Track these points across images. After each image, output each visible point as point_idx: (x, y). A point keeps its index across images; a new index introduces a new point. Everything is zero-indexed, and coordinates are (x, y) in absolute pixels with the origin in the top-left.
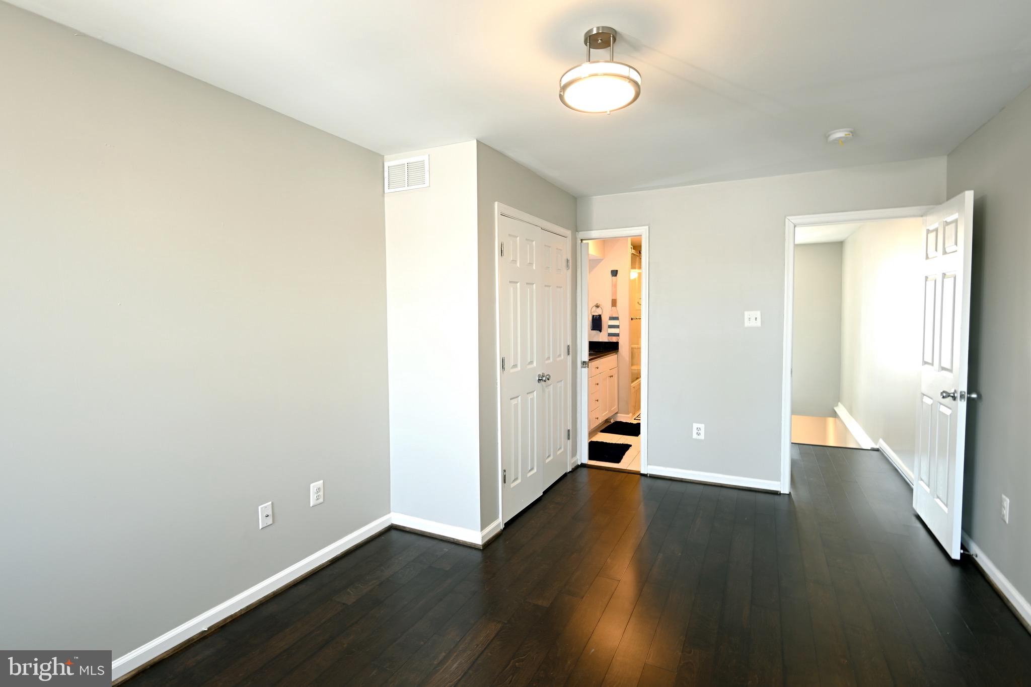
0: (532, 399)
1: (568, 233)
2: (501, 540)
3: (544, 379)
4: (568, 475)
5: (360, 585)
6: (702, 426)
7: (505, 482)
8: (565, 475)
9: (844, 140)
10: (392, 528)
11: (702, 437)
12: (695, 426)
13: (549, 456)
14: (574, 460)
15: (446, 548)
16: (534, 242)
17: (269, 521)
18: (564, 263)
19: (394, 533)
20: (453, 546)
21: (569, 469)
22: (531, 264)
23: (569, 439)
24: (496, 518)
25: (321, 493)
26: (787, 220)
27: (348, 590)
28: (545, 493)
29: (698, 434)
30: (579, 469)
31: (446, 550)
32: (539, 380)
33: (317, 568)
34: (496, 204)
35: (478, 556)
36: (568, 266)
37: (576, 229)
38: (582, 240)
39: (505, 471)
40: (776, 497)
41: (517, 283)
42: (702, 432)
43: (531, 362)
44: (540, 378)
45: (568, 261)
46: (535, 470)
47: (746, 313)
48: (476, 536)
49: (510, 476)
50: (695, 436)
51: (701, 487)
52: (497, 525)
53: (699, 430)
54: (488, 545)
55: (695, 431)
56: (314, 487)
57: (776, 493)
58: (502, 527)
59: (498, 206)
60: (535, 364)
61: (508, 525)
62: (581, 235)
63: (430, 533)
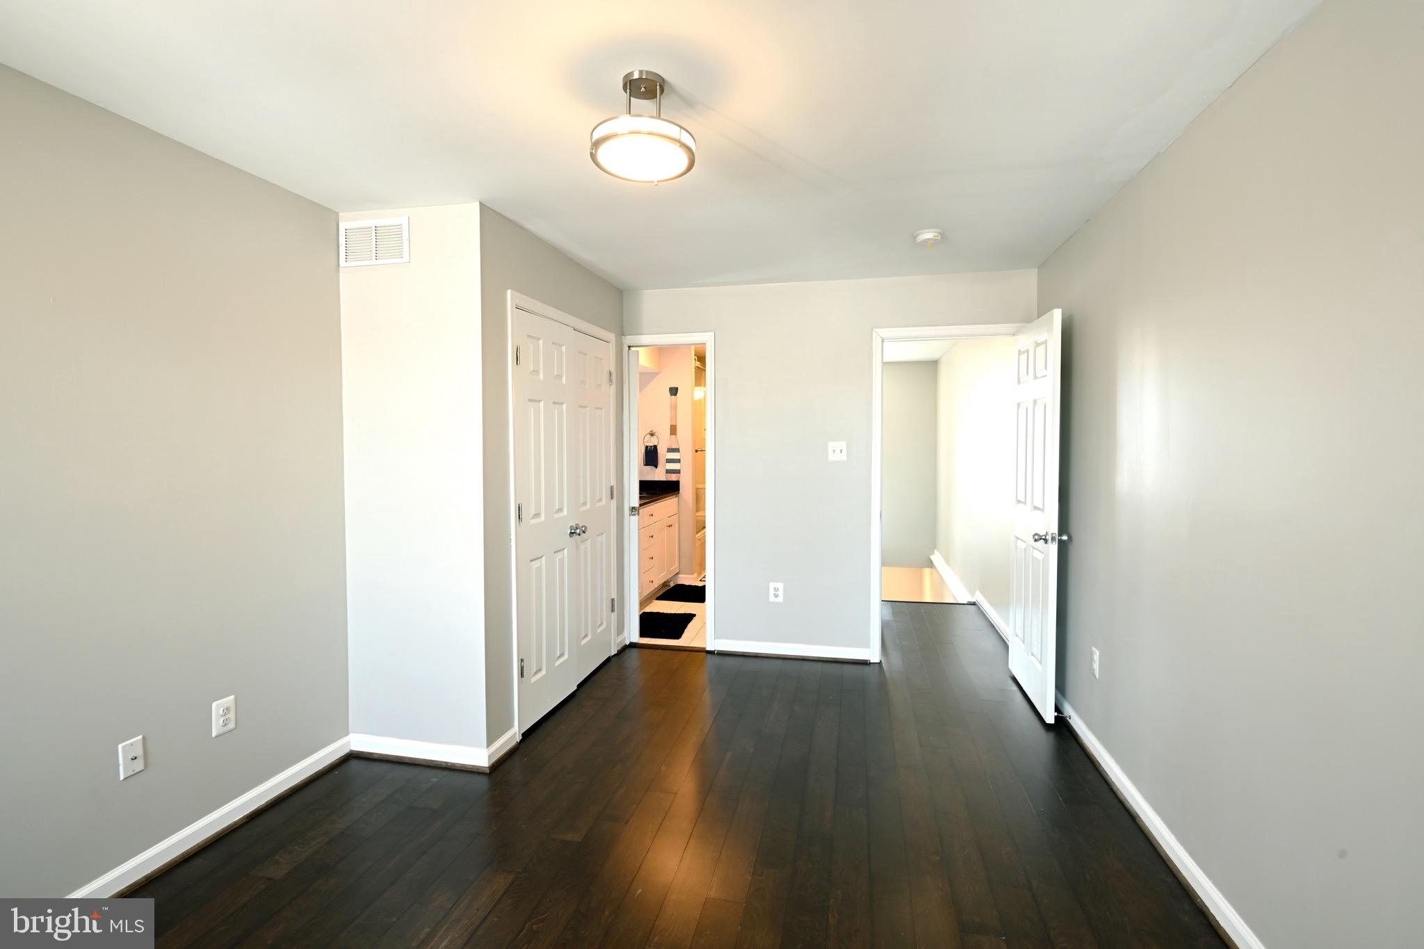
0: (562, 560)
1: (611, 337)
2: (516, 757)
3: (578, 531)
4: (613, 659)
5: (296, 847)
6: (780, 586)
7: (522, 675)
8: (609, 660)
9: (934, 243)
10: (352, 757)
11: (780, 599)
12: (772, 585)
13: (586, 636)
14: (620, 638)
15: (435, 777)
16: (564, 348)
17: (139, 765)
18: (606, 377)
19: (354, 764)
20: (445, 773)
21: (614, 652)
22: (560, 376)
23: (613, 611)
24: (511, 726)
25: (232, 715)
26: (874, 332)
27: (277, 857)
28: (580, 686)
29: (776, 596)
30: (627, 650)
31: (434, 780)
32: (571, 533)
33: (224, 830)
34: (509, 292)
35: (483, 782)
36: (611, 380)
37: (621, 332)
38: (629, 347)
39: (522, 660)
40: (866, 668)
41: (540, 401)
42: (781, 593)
43: (560, 510)
44: (573, 531)
45: (611, 374)
46: (566, 656)
47: (831, 445)
48: (479, 756)
49: (530, 667)
50: (772, 599)
51: (780, 662)
52: (512, 735)
53: (777, 591)
54: (498, 766)
55: (772, 592)
56: (217, 707)
57: (865, 663)
58: (518, 738)
59: (512, 295)
60: (565, 512)
61: (526, 735)
62: (628, 340)
63: (410, 758)
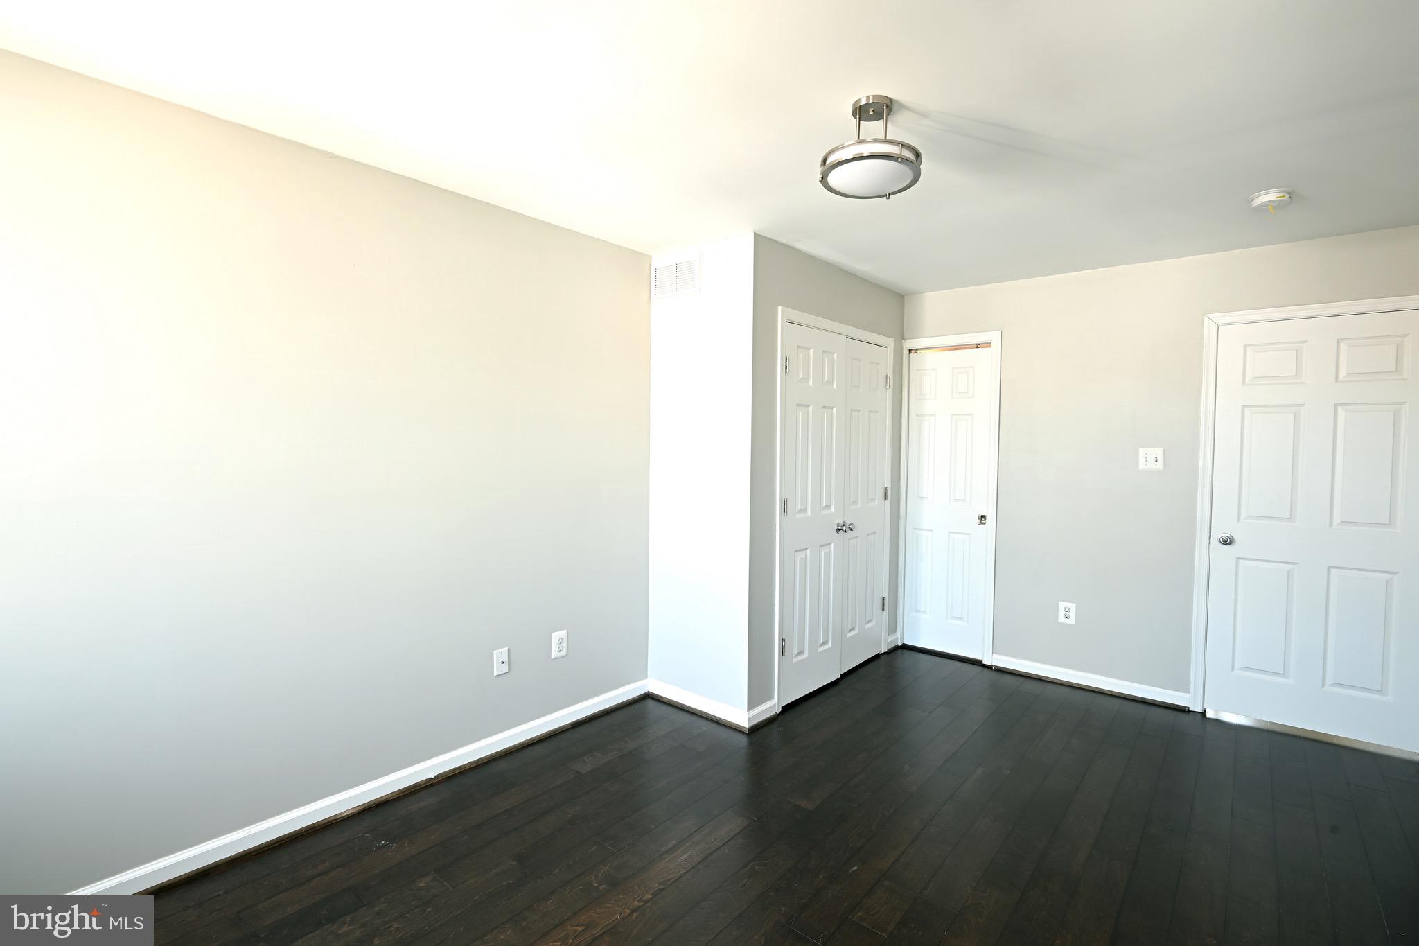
0: (828, 555)
1: (890, 342)
2: (775, 725)
3: (844, 528)
4: (882, 657)
5: (599, 754)
6: (1072, 606)
7: (783, 654)
8: (877, 656)
9: (1277, 205)
10: (648, 696)
11: (1072, 621)
12: (1062, 605)
13: (853, 629)
14: (891, 638)
15: (705, 726)
16: (835, 355)
17: (505, 668)
18: (883, 381)
19: (650, 703)
20: (714, 725)
21: (884, 650)
22: (830, 382)
23: (883, 609)
24: (771, 697)
25: (564, 645)
26: (1206, 319)
27: (585, 758)
28: (844, 676)
29: (1067, 617)
30: (900, 651)
31: (704, 728)
32: (838, 530)
33: (560, 728)
34: (780, 308)
35: (743, 741)
36: (887, 384)
37: (901, 336)
38: (910, 351)
39: (784, 640)
40: (1180, 715)
41: (809, 406)
42: (1072, 614)
43: (828, 507)
44: (840, 528)
45: (887, 378)
46: (830, 644)
47: (1142, 451)
48: (742, 717)
49: (793, 648)
50: (1061, 619)
51: (1067, 690)
52: (772, 706)
53: (1067, 612)
54: (755, 730)
55: (1062, 612)
56: (556, 636)
57: (1182, 710)
58: (778, 710)
59: (782, 311)
60: (833, 509)
61: (786, 709)
62: (909, 344)
63: (690, 707)
